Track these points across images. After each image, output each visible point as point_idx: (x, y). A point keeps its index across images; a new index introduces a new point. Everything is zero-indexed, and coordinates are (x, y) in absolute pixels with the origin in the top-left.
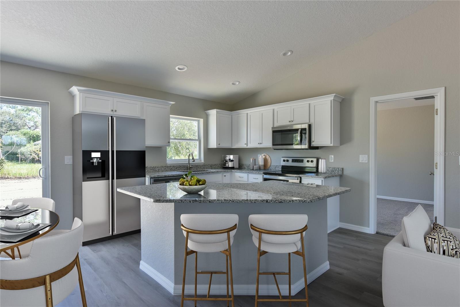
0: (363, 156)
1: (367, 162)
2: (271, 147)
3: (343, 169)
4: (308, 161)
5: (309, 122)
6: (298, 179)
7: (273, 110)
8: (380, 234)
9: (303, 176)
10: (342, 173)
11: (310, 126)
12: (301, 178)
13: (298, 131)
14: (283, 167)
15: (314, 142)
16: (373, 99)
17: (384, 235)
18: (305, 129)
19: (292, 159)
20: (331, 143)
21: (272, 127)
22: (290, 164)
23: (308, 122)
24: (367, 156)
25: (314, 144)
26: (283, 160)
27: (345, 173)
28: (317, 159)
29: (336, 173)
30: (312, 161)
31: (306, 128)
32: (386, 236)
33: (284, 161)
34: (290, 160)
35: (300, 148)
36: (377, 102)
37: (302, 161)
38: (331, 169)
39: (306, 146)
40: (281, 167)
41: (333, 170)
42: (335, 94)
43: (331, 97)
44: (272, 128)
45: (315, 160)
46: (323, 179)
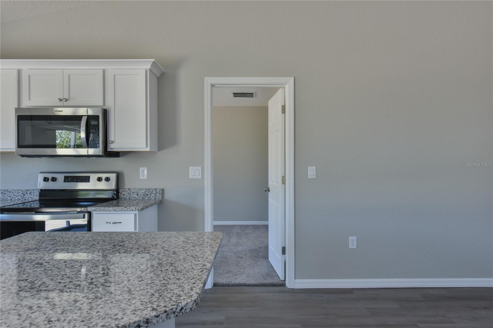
0: (195, 168)
1: (200, 177)
2: (14, 150)
3: (163, 190)
4: (99, 179)
5: (104, 104)
6: (84, 217)
7: (19, 72)
8: (219, 286)
9: (95, 210)
10: (162, 198)
11: (105, 112)
12: (90, 213)
13: (81, 120)
14: (43, 192)
15: (115, 143)
16: (209, 81)
17: (225, 286)
18: (96, 118)
19: (65, 177)
20: (147, 146)
21: (16, 108)
22: (60, 185)
23: (102, 104)
24: (200, 168)
25: (114, 147)
26: (42, 179)
27: (167, 196)
28: (116, 175)
29: (151, 198)
30: (107, 179)
31: (98, 116)
32: (228, 287)
33: (46, 179)
34: (61, 177)
35: (86, 154)
36: (213, 86)
37: (86, 179)
38: (142, 191)
39: (98, 151)
40: (38, 194)
41: (147, 193)
42: (154, 60)
43: (146, 65)
44: (17, 110)
45: (113, 176)
46: (137, 212)
